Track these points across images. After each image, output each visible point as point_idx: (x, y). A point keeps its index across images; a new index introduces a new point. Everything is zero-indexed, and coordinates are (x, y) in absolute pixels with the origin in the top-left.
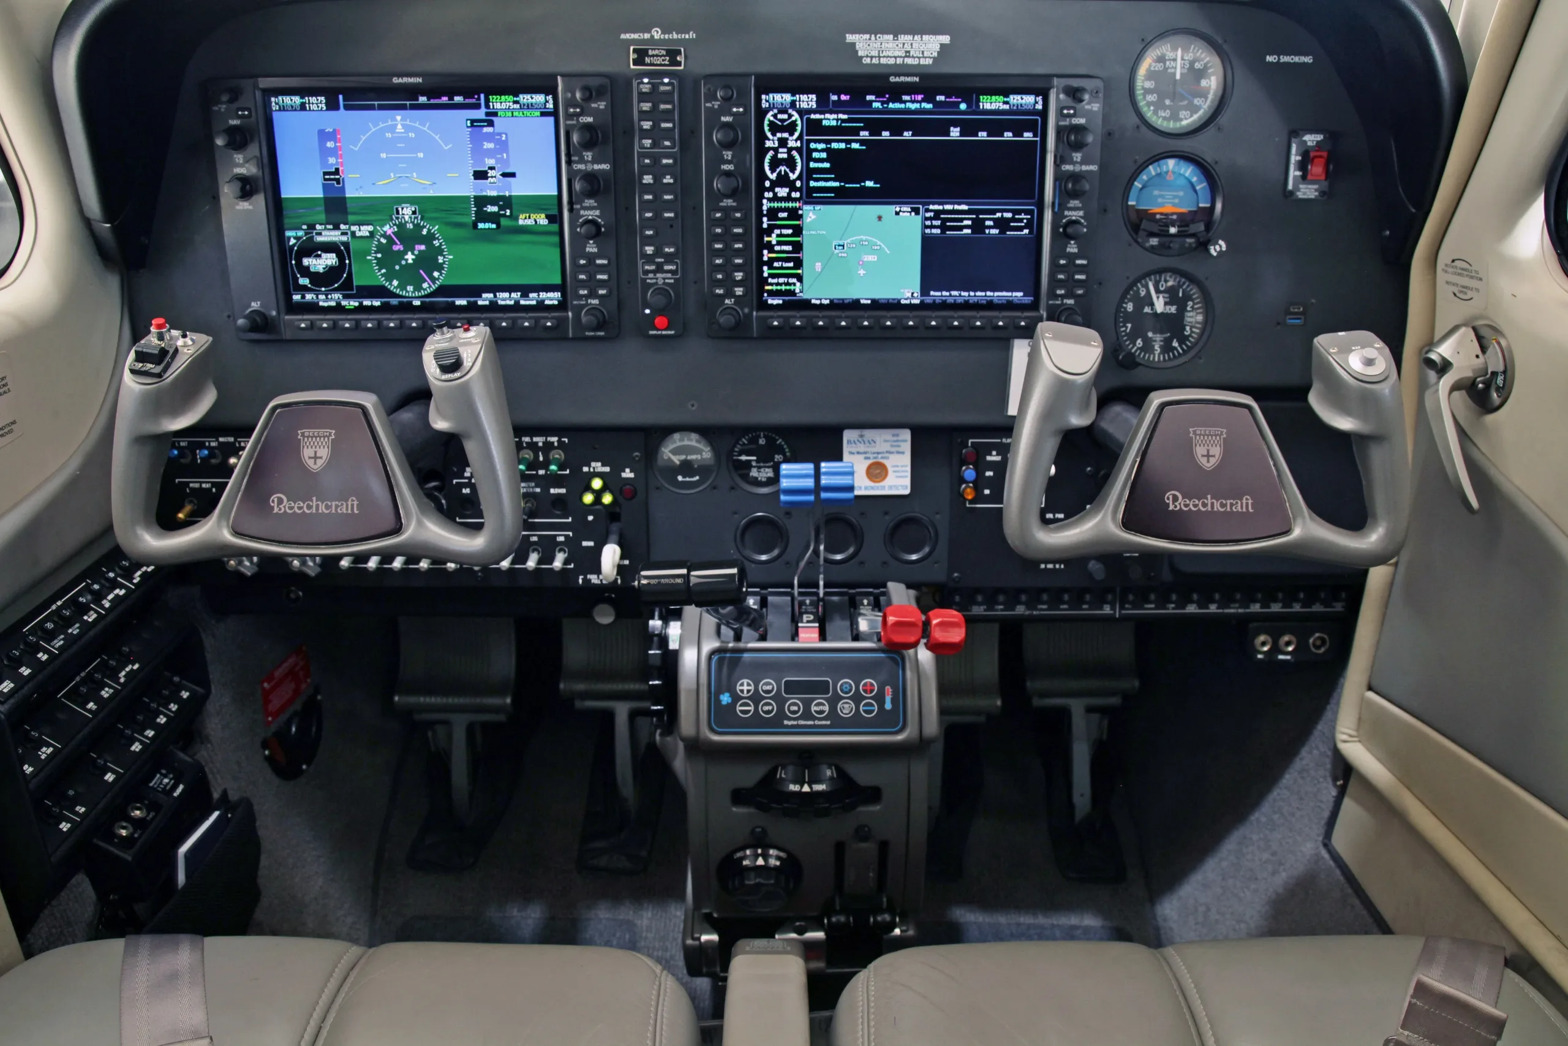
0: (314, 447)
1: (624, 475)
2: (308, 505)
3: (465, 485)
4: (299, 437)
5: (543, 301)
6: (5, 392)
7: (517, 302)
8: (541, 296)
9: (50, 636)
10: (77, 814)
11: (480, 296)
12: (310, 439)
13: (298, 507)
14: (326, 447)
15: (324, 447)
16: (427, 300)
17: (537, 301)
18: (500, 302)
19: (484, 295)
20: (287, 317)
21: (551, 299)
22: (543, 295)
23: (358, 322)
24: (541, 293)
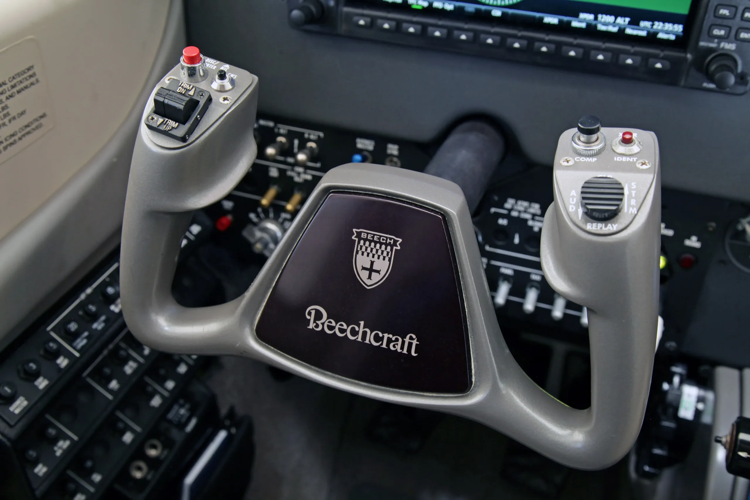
0: (371, 255)
1: (688, 243)
2: (353, 330)
3: (503, 216)
4: (353, 238)
5: (656, 33)
6: (32, 84)
7: (622, 31)
8: (655, 27)
9: (71, 337)
10: (92, 483)
11: (576, 16)
12: (367, 243)
13: (339, 329)
14: (387, 259)
15: (384, 259)
16: (510, 11)
17: (648, 33)
18: (601, 27)
19: (582, 16)
20: (346, 9)
21: (667, 32)
22: (658, 25)
23: (424, 27)
24: (656, 23)
